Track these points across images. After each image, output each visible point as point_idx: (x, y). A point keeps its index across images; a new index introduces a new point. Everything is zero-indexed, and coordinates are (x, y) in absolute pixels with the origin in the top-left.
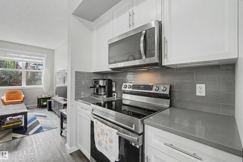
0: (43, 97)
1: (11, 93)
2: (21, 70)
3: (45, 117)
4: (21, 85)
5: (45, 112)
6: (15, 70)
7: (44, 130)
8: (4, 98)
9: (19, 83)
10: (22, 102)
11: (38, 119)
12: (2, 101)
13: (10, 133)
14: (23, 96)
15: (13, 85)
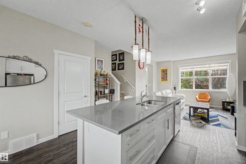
0: (228, 101)
1: (202, 94)
2: (208, 77)
3: (227, 118)
4: (208, 89)
5: (227, 115)
6: (204, 77)
7: (222, 126)
8: (197, 97)
9: (207, 87)
10: (208, 102)
11: (219, 118)
12: (196, 98)
13: (199, 119)
14: (210, 97)
15: (203, 89)
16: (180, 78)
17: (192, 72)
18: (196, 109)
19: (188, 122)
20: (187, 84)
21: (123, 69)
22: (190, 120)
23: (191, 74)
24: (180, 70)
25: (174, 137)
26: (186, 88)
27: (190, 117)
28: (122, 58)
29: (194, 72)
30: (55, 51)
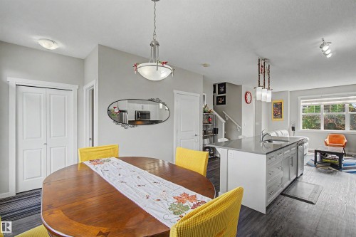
1: (334, 136)
2: (344, 113)
4: (344, 129)
8: (327, 140)
9: (343, 127)
10: (342, 146)
12: (325, 142)
13: (328, 166)
14: (346, 141)
15: (338, 129)
16: (302, 114)
17: (319, 107)
18: (323, 154)
19: (314, 168)
20: (311, 123)
21: (224, 103)
22: (316, 166)
23: (318, 108)
24: (302, 104)
25: (297, 178)
26: (310, 128)
27: (315, 163)
28: (222, 90)
29: (322, 107)
30: (175, 91)
